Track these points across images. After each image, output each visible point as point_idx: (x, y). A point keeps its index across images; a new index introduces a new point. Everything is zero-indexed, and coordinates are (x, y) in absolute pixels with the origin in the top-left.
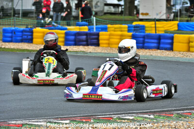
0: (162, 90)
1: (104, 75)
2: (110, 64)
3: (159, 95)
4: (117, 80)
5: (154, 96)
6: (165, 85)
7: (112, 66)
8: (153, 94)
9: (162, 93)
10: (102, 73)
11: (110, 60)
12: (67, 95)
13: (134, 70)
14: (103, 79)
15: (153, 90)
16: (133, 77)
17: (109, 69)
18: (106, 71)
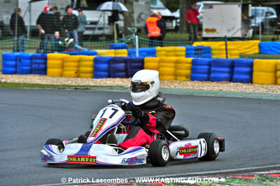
0: (196, 147)
1: (101, 126)
2: (113, 109)
3: (192, 156)
4: (124, 133)
5: (182, 157)
6: (202, 140)
7: (116, 111)
8: (181, 154)
9: (196, 152)
10: (100, 122)
11: (113, 103)
12: (45, 158)
13: (152, 117)
14: (100, 132)
15: (181, 148)
16: (151, 127)
17: (111, 117)
18: (105, 120)
